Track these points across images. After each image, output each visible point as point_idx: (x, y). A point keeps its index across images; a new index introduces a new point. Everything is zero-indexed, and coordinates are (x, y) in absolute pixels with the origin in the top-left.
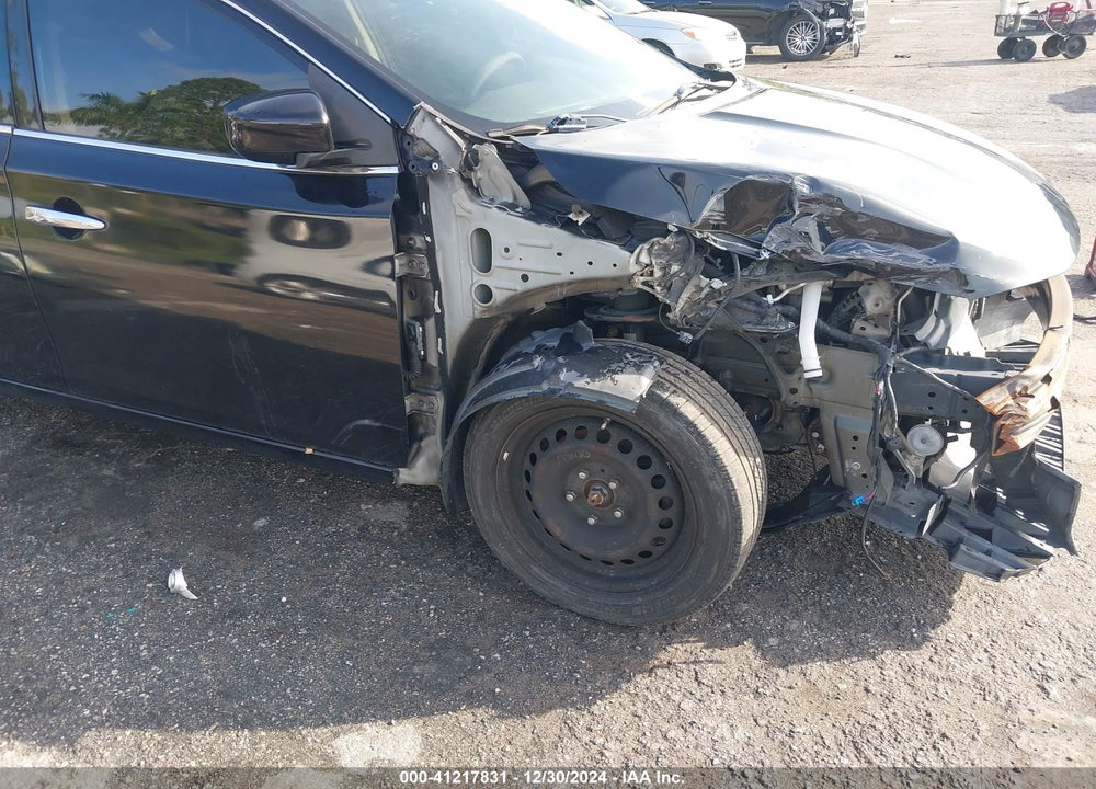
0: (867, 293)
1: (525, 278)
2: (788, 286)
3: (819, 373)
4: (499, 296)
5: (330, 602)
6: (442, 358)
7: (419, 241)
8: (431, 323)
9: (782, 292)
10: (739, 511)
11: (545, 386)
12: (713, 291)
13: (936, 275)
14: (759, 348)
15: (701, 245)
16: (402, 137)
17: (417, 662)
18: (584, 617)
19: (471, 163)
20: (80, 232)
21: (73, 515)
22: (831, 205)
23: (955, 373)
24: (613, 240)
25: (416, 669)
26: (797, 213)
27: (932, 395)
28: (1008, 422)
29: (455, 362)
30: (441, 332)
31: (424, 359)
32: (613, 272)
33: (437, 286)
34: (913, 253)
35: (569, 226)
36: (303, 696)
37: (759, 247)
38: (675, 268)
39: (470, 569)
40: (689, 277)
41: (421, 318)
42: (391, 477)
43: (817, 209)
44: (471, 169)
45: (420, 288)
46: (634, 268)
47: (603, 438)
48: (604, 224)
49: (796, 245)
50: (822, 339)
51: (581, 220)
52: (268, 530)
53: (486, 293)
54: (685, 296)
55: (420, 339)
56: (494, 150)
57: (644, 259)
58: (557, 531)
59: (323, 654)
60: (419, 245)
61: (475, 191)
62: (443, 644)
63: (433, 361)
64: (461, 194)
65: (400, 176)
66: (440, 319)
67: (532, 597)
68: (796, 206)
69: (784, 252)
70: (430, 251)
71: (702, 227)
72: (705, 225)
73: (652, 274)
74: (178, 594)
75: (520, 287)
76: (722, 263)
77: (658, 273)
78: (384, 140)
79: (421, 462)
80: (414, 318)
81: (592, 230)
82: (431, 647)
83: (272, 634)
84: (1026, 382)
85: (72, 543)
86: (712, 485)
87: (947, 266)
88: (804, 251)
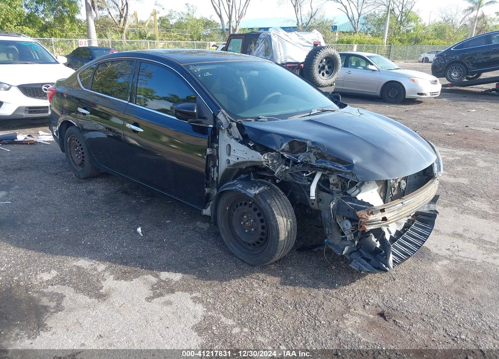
0: (331, 177)
1: (238, 159)
2: (311, 172)
3: (314, 198)
4: (232, 163)
5: (176, 243)
6: (217, 178)
7: (216, 145)
8: (216, 168)
9: (309, 173)
10: (279, 232)
11: (234, 188)
12: (286, 170)
13: (347, 173)
14: (303, 189)
15: (283, 157)
16: (215, 118)
17: (191, 261)
18: (242, 261)
19: (230, 126)
20: (138, 132)
21: (120, 211)
22: (318, 149)
23: (355, 204)
24: (259, 152)
25: (190, 262)
26: (308, 150)
27: (349, 210)
28: (363, 220)
29: (220, 180)
30: (218, 171)
31: (213, 178)
32: (257, 160)
33: (218, 158)
34: (341, 166)
35: (249, 146)
36: (158, 262)
37: (297, 158)
38: (275, 161)
39: (218, 243)
40: (279, 165)
41: (213, 167)
42: (201, 211)
43: (314, 150)
44: (230, 128)
45: (214, 158)
46: (263, 160)
47: (250, 206)
48: (257, 147)
49: (308, 159)
50: (319, 188)
51: (251, 145)
52: (169, 224)
53: (229, 161)
54: (278, 170)
55: (212, 172)
56: (235, 124)
57: (266, 157)
58: (238, 233)
59: (168, 254)
60: (215, 146)
61: (230, 134)
62: (200, 259)
63: (215, 179)
64: (226, 134)
65: (213, 128)
66: (218, 167)
67: (231, 254)
68: (307, 148)
69: (305, 161)
70: (217, 148)
71: (281, 151)
72: (283, 151)
73: (268, 162)
74: (138, 233)
75: (237, 161)
76: (287, 162)
77: (270, 162)
78: (211, 118)
79: (209, 208)
80: (212, 166)
81: (254, 148)
82: (196, 258)
83: (157, 247)
84: (373, 210)
85: (118, 217)
86: (272, 223)
87: (349, 171)
88: (310, 161)
